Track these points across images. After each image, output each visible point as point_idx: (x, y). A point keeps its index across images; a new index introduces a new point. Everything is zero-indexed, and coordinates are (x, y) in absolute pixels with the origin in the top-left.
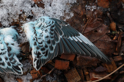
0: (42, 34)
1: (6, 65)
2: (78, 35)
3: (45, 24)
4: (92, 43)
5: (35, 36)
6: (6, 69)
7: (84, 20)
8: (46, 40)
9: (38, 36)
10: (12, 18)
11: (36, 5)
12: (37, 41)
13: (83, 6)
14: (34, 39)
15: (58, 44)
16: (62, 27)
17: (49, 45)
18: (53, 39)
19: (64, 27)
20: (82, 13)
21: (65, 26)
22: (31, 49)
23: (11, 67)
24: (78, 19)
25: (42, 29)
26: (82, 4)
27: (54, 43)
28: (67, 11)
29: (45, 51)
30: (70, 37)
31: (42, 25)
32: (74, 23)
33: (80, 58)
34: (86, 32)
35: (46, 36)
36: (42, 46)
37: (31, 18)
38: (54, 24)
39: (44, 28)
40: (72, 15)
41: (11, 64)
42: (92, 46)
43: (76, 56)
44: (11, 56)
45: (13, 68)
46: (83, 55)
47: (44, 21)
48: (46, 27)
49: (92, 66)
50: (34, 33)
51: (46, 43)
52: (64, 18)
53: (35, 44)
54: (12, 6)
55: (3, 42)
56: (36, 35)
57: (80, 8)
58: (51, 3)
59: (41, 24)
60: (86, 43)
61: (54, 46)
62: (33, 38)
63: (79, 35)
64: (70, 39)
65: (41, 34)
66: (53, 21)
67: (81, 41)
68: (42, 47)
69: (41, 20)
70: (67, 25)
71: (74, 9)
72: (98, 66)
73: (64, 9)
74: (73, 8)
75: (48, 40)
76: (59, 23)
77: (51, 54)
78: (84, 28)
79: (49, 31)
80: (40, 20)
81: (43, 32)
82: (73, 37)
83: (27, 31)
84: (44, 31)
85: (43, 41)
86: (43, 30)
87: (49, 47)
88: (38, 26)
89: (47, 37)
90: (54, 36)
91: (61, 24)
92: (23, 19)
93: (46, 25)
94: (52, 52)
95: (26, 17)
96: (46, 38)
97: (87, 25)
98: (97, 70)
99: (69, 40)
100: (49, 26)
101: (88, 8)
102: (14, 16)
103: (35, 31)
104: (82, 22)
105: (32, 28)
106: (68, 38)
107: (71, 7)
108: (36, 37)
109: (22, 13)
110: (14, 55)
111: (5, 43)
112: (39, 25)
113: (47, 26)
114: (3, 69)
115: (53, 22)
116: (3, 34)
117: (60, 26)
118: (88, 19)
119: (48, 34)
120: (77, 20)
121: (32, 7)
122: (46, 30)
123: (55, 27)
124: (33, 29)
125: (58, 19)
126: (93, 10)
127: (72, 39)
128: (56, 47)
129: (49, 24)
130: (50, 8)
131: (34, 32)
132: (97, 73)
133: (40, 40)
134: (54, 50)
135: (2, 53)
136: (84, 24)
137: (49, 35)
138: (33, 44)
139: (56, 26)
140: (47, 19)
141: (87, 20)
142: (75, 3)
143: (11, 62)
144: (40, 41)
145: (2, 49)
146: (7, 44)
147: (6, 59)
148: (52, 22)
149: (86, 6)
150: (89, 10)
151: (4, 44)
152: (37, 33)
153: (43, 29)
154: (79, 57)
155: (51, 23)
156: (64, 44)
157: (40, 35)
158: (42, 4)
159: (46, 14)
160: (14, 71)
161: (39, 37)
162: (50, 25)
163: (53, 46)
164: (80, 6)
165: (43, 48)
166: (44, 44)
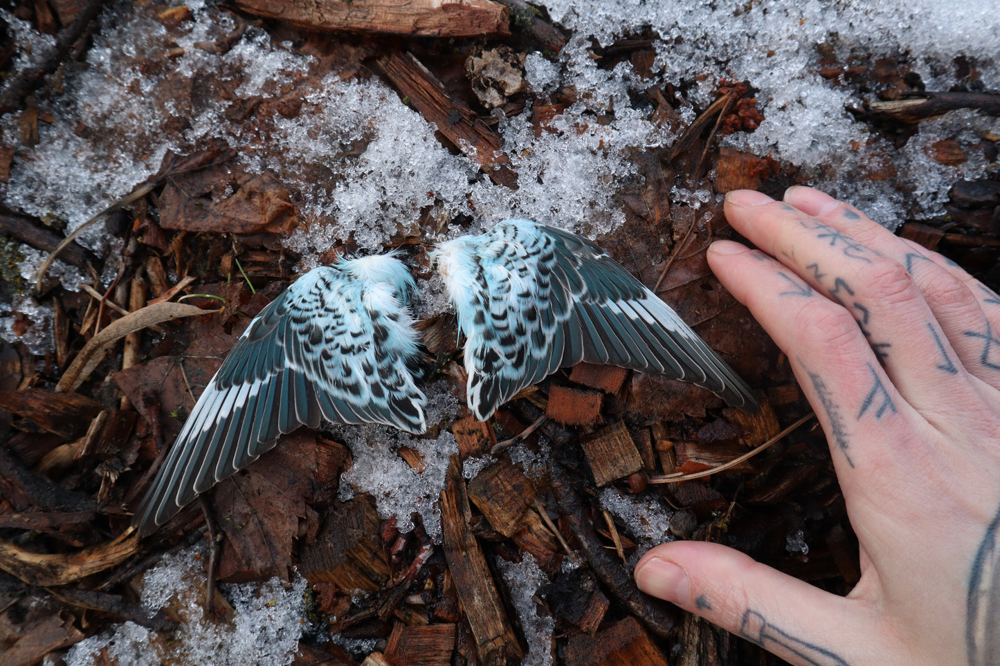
0: (507, 284)
1: (367, 394)
2: (639, 295)
3: (521, 247)
4: (693, 328)
5: (481, 289)
6: (366, 408)
7: (662, 240)
8: (523, 308)
9: (492, 291)
10: (395, 220)
11: (486, 177)
12: (487, 306)
13: (662, 190)
14: (477, 301)
15: (565, 326)
16: (580, 263)
17: (530, 327)
18: (546, 305)
19: (588, 263)
20: (657, 215)
21: (592, 258)
22: (464, 339)
23: (383, 403)
24: (642, 238)
25: (507, 264)
26: (659, 183)
27: (549, 322)
28: (602, 205)
29: (516, 347)
30: (609, 303)
31: (509, 251)
32: (627, 250)
33: (642, 384)
34: (669, 286)
35: (520, 292)
36: (507, 328)
37: (465, 222)
38: (551, 248)
39: (515, 261)
40: (620, 219)
41: (386, 392)
42: (690, 340)
43: (630, 374)
44: (386, 362)
45: (390, 405)
46: (656, 372)
47: (516, 235)
48: (524, 258)
49: (686, 416)
50: (478, 278)
51: (522, 319)
52: (589, 228)
53: (480, 319)
54: (398, 176)
55: (361, 308)
56: (485, 286)
57: (649, 198)
58: (542, 173)
59: (506, 246)
60: (670, 326)
61: (549, 333)
62: (472, 298)
63: (645, 297)
64: (608, 309)
65: (503, 281)
66: (548, 239)
67: (651, 321)
68: (505, 334)
69: (505, 231)
70: (600, 256)
71: (629, 200)
72: (709, 419)
73: (590, 197)
74: (625, 194)
75: (530, 306)
76: (569, 248)
77: (537, 361)
78: (661, 272)
79: (533, 272)
80: (500, 232)
81: (509, 276)
82: (621, 303)
83: (448, 271)
84: (515, 274)
85: (510, 308)
86: (510, 270)
87: (529, 335)
88: (494, 254)
89: (526, 295)
90: (551, 293)
91: (576, 249)
92: (434, 226)
93: (521, 252)
94: (540, 354)
95: (446, 219)
96: (522, 300)
97: (674, 261)
98: (703, 434)
99: (606, 313)
100: (534, 254)
101: (682, 196)
102: (403, 212)
103: (482, 269)
104: (654, 249)
105: (469, 260)
106: (602, 306)
107: (618, 192)
108: (485, 292)
109: (431, 202)
110: (396, 359)
111: (366, 310)
112: (499, 250)
113: (528, 256)
114: (354, 406)
115: (548, 242)
116: (360, 278)
117: (574, 260)
118: (681, 239)
119: (528, 284)
120: (638, 241)
121: (472, 182)
122: (521, 270)
123: (555, 259)
124: (474, 264)
125: (566, 230)
126: (697, 205)
127: (616, 310)
128: (554, 336)
129: (534, 250)
130: (539, 189)
131: (476, 274)
132: (703, 446)
133: (497, 303)
134: (549, 346)
135: (353, 346)
136: (664, 257)
137: (533, 287)
138: (473, 318)
139: (559, 257)
140: (526, 229)
141: (674, 242)
142: (632, 178)
143: (384, 384)
144: (497, 309)
145: (356, 331)
146: (375, 316)
147: (368, 370)
148: (545, 240)
149: (674, 190)
150: (684, 204)
151: (364, 314)
152: (487, 277)
153: (510, 266)
154: (641, 378)
155: (541, 245)
156: (585, 328)
157: (500, 285)
158: (511, 172)
159: (522, 211)
160: (394, 417)
161: (495, 295)
162: (538, 252)
163: (545, 331)
164: (650, 187)
165: (510, 336)
166: (512, 322)
